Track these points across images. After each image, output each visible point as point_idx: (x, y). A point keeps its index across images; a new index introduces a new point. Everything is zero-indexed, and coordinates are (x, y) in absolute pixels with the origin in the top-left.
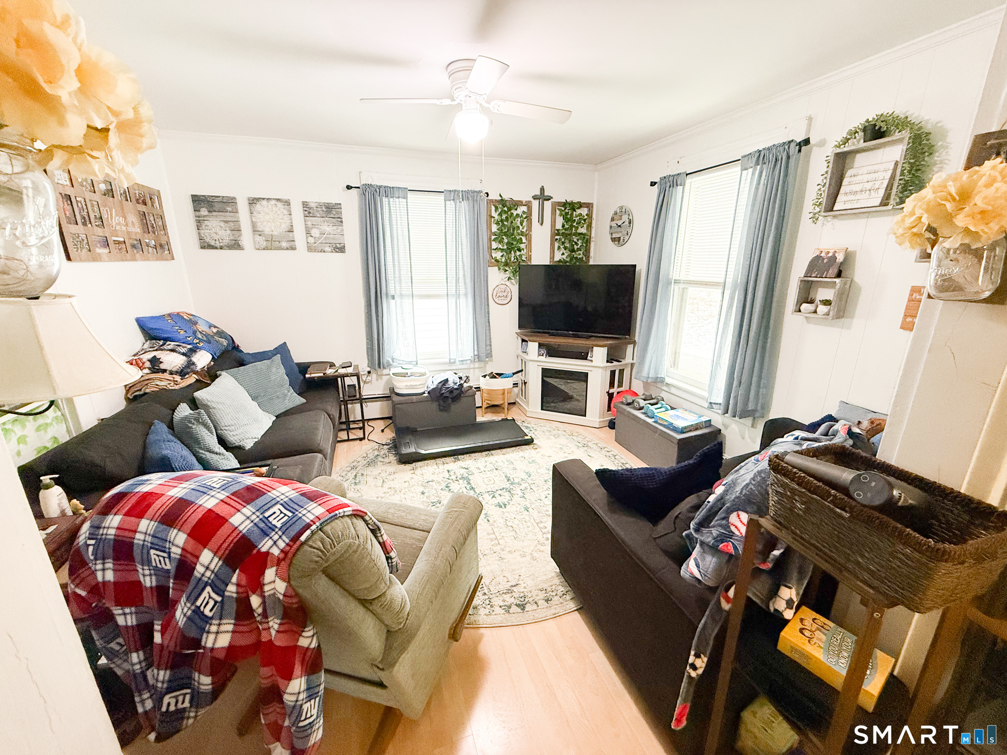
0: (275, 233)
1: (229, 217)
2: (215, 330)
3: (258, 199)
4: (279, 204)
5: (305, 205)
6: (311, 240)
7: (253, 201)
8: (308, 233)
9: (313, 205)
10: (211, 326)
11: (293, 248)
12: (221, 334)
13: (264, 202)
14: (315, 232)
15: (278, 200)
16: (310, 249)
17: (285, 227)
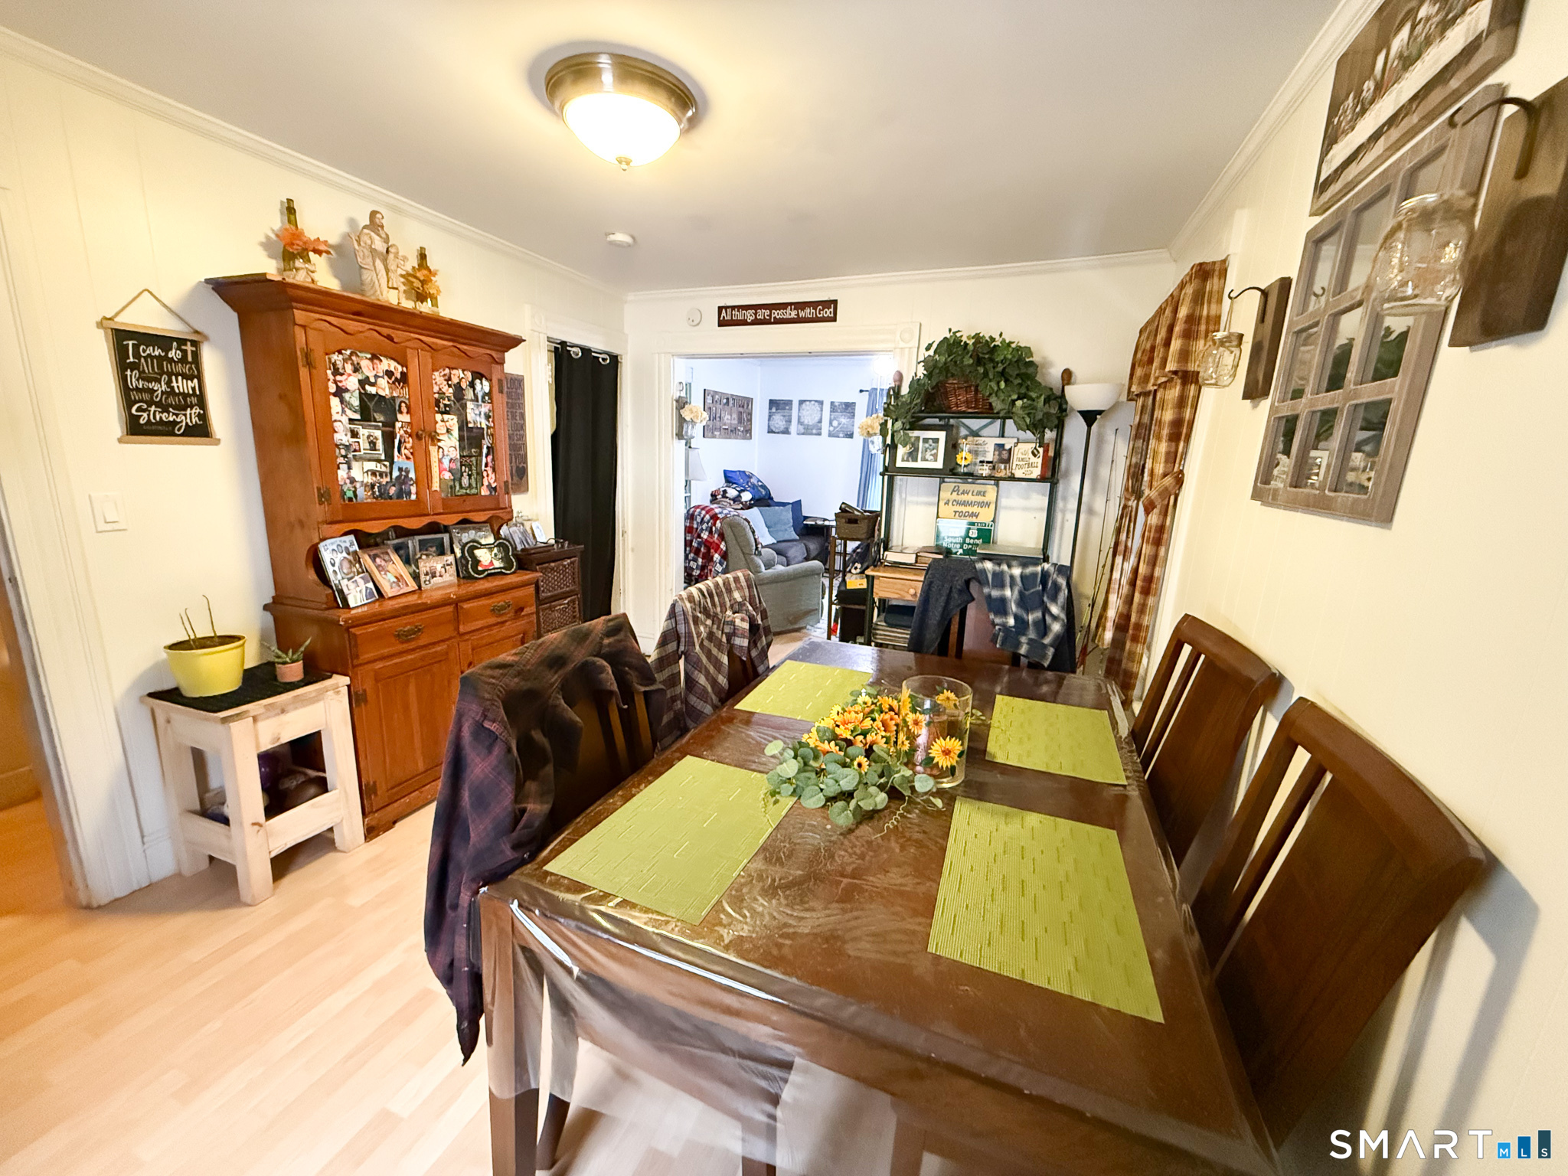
0: (810, 424)
1: (786, 413)
2: (760, 484)
3: (805, 401)
4: (816, 404)
5: (832, 403)
6: (832, 429)
7: (801, 402)
8: (831, 424)
9: (837, 404)
10: (759, 481)
11: (820, 434)
12: (764, 487)
13: (808, 403)
14: (835, 423)
15: (816, 401)
16: (830, 435)
17: (817, 419)
